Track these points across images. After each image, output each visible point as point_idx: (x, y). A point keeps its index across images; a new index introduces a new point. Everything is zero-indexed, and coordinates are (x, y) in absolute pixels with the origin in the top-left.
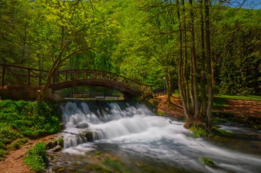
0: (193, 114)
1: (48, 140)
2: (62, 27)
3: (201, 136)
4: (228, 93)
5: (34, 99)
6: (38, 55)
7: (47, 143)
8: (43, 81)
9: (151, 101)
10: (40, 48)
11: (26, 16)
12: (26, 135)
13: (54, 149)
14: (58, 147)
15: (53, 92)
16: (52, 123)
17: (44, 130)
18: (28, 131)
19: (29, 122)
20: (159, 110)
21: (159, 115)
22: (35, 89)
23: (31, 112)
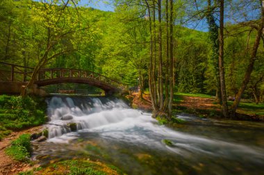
0: (159, 107)
1: (32, 131)
2: (49, 28)
3: (164, 123)
4: (184, 92)
5: (18, 94)
6: (23, 53)
7: (31, 134)
8: (28, 78)
9: (127, 97)
10: (25, 46)
11: (11, 14)
12: (8, 128)
13: (39, 139)
14: (42, 137)
15: (38, 88)
16: (37, 116)
17: (28, 123)
18: (11, 124)
19: (13, 116)
20: (133, 104)
21: (133, 108)
22: (20, 85)
23: (15, 106)
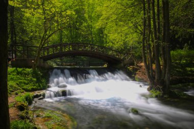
1: (37, 93)
7: (35, 94)
13: (39, 98)
14: (42, 97)
17: (35, 87)
18: (25, 87)
19: (26, 82)
20: (137, 76)
21: (136, 81)
23: (28, 75)
